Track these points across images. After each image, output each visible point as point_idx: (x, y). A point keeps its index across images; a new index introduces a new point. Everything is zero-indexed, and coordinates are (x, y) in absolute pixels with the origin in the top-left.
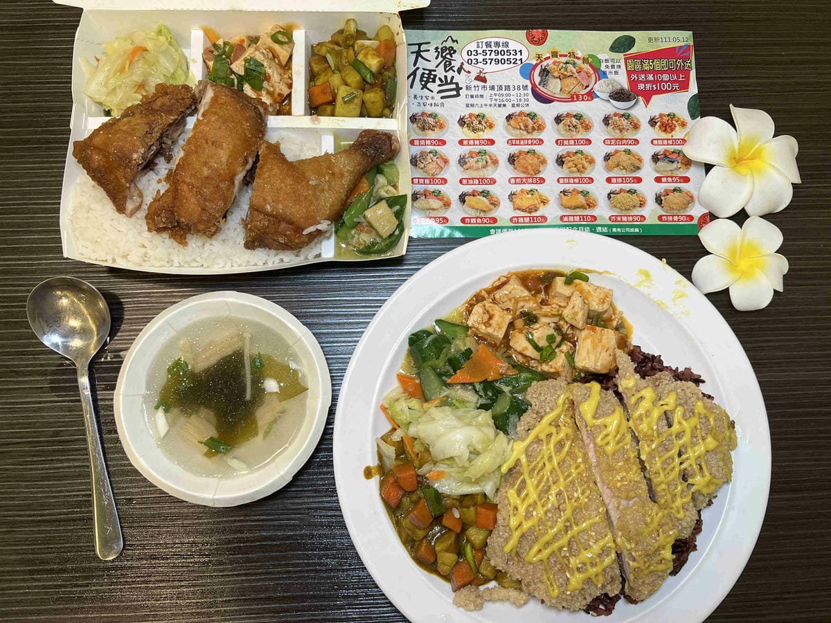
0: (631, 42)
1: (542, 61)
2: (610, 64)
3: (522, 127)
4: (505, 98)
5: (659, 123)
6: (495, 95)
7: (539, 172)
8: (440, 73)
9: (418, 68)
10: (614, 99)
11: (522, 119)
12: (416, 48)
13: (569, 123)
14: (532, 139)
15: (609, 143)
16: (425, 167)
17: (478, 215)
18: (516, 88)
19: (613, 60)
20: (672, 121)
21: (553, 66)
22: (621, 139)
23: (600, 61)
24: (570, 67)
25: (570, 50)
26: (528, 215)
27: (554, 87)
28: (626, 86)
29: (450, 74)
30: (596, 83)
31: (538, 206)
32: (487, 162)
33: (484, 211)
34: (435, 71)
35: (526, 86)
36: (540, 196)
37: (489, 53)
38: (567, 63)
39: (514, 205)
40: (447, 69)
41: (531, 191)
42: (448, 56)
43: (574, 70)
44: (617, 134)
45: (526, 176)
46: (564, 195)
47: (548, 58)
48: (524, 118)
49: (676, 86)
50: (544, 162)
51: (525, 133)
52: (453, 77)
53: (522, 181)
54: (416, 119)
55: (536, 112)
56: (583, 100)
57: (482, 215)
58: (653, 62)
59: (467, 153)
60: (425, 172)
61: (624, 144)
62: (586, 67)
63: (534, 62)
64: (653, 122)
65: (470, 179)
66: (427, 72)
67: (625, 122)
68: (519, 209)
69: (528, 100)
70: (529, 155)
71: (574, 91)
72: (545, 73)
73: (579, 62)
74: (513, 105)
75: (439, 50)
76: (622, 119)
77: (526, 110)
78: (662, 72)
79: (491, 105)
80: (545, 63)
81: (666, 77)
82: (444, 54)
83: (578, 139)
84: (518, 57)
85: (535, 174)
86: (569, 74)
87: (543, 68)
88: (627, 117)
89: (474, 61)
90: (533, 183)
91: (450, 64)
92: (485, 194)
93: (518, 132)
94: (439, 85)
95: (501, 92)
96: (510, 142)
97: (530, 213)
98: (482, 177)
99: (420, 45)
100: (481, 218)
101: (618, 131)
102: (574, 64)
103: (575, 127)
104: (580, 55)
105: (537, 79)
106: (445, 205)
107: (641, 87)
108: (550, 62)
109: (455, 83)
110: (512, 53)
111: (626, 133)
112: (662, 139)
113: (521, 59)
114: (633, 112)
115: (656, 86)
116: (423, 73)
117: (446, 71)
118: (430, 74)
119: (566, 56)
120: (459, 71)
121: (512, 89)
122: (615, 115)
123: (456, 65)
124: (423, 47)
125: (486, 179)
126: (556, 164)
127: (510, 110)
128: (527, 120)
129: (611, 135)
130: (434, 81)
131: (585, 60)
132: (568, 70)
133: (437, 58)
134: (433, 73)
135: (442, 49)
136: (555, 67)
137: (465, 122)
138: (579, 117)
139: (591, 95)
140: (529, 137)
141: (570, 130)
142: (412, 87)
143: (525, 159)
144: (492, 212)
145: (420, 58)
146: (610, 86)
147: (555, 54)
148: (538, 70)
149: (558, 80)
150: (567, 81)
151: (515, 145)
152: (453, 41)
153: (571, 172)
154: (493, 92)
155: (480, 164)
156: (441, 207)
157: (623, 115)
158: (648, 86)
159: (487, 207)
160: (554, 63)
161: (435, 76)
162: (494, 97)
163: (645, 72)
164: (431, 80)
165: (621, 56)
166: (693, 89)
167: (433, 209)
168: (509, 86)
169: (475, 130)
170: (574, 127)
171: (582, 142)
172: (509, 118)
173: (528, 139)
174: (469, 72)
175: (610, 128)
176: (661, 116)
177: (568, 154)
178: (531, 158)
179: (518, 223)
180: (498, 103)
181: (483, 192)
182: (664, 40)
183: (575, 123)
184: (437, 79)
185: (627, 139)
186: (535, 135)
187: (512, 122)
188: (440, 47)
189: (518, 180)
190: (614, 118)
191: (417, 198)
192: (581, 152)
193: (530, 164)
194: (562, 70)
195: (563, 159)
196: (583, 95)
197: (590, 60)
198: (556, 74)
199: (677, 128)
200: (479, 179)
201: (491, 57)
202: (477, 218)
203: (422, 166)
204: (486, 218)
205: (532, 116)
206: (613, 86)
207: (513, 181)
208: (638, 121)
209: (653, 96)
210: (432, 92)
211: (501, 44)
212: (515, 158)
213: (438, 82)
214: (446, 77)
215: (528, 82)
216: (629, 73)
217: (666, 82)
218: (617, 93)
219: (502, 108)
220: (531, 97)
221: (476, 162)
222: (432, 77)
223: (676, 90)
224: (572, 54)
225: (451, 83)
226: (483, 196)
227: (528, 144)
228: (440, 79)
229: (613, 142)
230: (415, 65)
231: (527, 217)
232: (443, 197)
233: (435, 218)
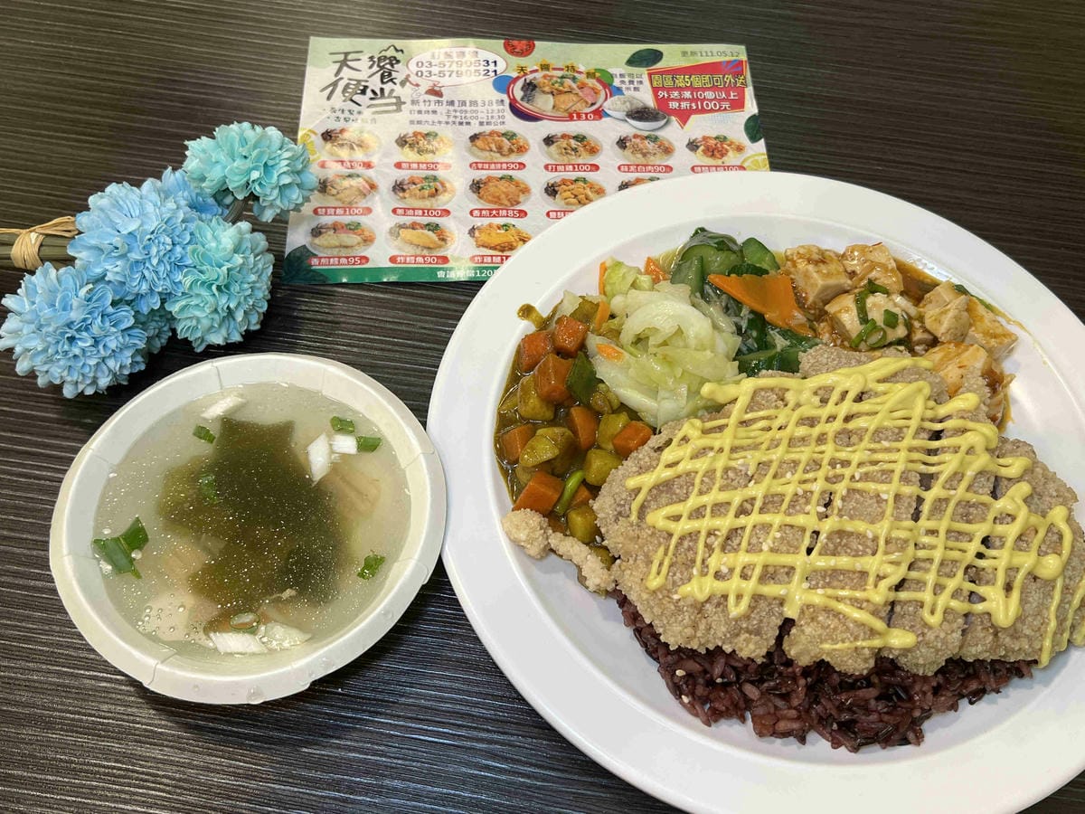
0: (657, 56)
1: (526, 74)
2: (627, 79)
3: (494, 149)
4: (468, 115)
5: (702, 148)
6: (455, 111)
7: (518, 203)
8: (375, 83)
9: (342, 78)
10: (634, 118)
11: (493, 140)
12: (341, 57)
13: (565, 146)
14: (507, 163)
15: (626, 169)
16: (338, 193)
17: (418, 252)
18: (487, 103)
19: (630, 75)
20: (722, 144)
21: (542, 80)
22: (645, 166)
23: (612, 76)
24: (568, 82)
25: (569, 63)
26: (500, 254)
27: (543, 103)
28: (649, 101)
29: (388, 87)
30: (606, 99)
31: (514, 244)
32: (436, 190)
33: (429, 248)
34: (367, 81)
35: (502, 101)
36: (518, 232)
37: (448, 64)
38: (562, 77)
39: (476, 241)
40: (385, 80)
41: (505, 225)
42: (388, 66)
43: (574, 86)
44: (639, 159)
45: (496, 207)
47: (536, 71)
48: (497, 138)
49: (726, 105)
50: (526, 190)
51: (498, 155)
52: (392, 91)
53: (490, 214)
54: (330, 136)
55: (515, 131)
56: (587, 119)
57: (425, 252)
58: (690, 78)
59: (406, 178)
60: (337, 200)
61: (650, 172)
62: (592, 82)
63: (515, 75)
64: (693, 146)
65: (409, 209)
66: (354, 82)
67: (650, 146)
68: (483, 246)
69: (503, 117)
70: (503, 181)
71: (573, 108)
72: (530, 87)
73: (581, 77)
74: (481, 124)
75: (376, 60)
76: (646, 142)
77: (502, 129)
78: (704, 89)
79: (447, 123)
80: (530, 77)
81: (709, 95)
82: (382, 64)
83: (578, 165)
84: (492, 67)
85: (512, 205)
86: (566, 90)
87: (528, 81)
88: (655, 139)
89: (425, 74)
90: (507, 216)
91: (390, 74)
92: (434, 228)
93: (487, 154)
94: (371, 99)
95: (464, 108)
96: (474, 166)
97: (502, 251)
98: (429, 207)
99: (346, 54)
100: (424, 257)
101: (640, 156)
102: (574, 79)
103: (575, 150)
104: (582, 68)
105: (518, 94)
106: (365, 241)
107: (674, 105)
108: (539, 75)
109: (395, 97)
110: (485, 63)
111: (652, 158)
112: (709, 166)
113: (495, 71)
114: (660, 134)
115: (697, 105)
116: (349, 84)
117: (383, 82)
118: (358, 85)
119: (562, 69)
120: (403, 84)
121: (480, 104)
122: (636, 136)
123: (399, 77)
124: (352, 56)
125: (435, 210)
126: (545, 195)
127: (476, 129)
128: (502, 141)
129: (629, 160)
130: (363, 93)
131: (589, 75)
132: (565, 85)
133: (371, 67)
134: (363, 84)
135: (379, 58)
136: (546, 81)
137: (406, 142)
138: (580, 138)
139: (599, 114)
140: (504, 160)
141: (567, 153)
142: (329, 98)
143: (496, 186)
144: (442, 249)
145: (345, 68)
146: (628, 104)
147: (545, 67)
148: (520, 84)
149: (550, 96)
150: (563, 98)
151: (482, 169)
152: (397, 50)
153: (567, 204)
154: (451, 108)
155: (426, 192)
156: (358, 244)
157: (647, 138)
158: (684, 105)
159: (435, 243)
160: (545, 77)
161: (366, 87)
162: (453, 114)
163: (680, 89)
164: (359, 92)
165: (644, 71)
166: (751, 107)
167: (347, 247)
168: (476, 102)
169: (420, 152)
170: (573, 150)
171: (585, 168)
172: (474, 138)
173: (501, 163)
174: (417, 85)
175: (628, 152)
176: (705, 138)
177: (564, 182)
178: (506, 185)
179: (482, 263)
180: (458, 120)
181: (428, 225)
182: (704, 54)
183: (574, 146)
184: (368, 91)
185: (653, 166)
186: (514, 158)
187: (479, 143)
188: (377, 56)
189: (484, 212)
190: (633, 140)
191: (320, 233)
192: (584, 180)
193: (504, 193)
194: (557, 85)
195: (556, 188)
196: (586, 114)
197: (598, 75)
198: (547, 89)
199: (731, 154)
200: (423, 210)
201: (451, 69)
202: (416, 257)
203: (334, 191)
204: (431, 256)
205: (511, 136)
206: (632, 104)
207: (476, 213)
208: (670, 143)
209: (693, 116)
210: (359, 105)
211: (466, 55)
212: (482, 186)
213: (369, 94)
214: (382, 90)
215: (505, 97)
216: (655, 90)
217: (711, 100)
218: (637, 112)
219: (464, 127)
220: (509, 115)
221: (420, 190)
222: (361, 88)
223: (725, 109)
224: (571, 68)
225: (390, 97)
226: (429, 230)
227: (501, 169)
228: (373, 91)
229: (632, 168)
230: (336, 75)
231: (497, 256)
232: (363, 231)
233: (347, 258)
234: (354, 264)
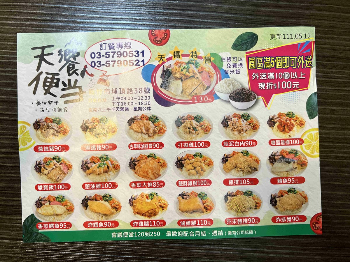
0: (253, 39)
1: (164, 62)
2: (231, 63)
3: (144, 131)
4: (127, 101)
5: (277, 123)
6: (118, 98)
7: (159, 175)
8: (64, 76)
9: (41, 73)
10: (234, 100)
11: (143, 123)
12: (39, 52)
13: (189, 126)
14: (152, 143)
15: (227, 145)
16: (49, 173)
17: (100, 219)
18: (138, 91)
19: (235, 58)
20: (290, 120)
21: (174, 67)
22: (239, 141)
23: (222, 60)
24: (192, 67)
25: (193, 50)
26: (148, 219)
27: (175, 89)
28: (246, 85)
29: (73, 78)
30: (217, 83)
31: (157, 210)
32: (108, 167)
33: (106, 215)
34: (58, 74)
35: (148, 89)
36: (160, 200)
37: (111, 54)
38: (189, 63)
39: (134, 209)
40: (71, 72)
41: (151, 195)
42: (72, 59)
43: (196, 71)
44: (235, 136)
45: (145, 180)
46: (183, 198)
47: (170, 59)
48: (146, 121)
49: (296, 84)
50: (164, 165)
51: (146, 136)
52: (76, 81)
53: (142, 185)
54: (39, 125)
55: (157, 115)
56: (203, 102)
57: (104, 219)
58: (274, 60)
59: (89, 158)
60: (49, 178)
61: (242, 146)
62: (208, 67)
63: (156, 63)
64: (271, 122)
65: (92, 183)
66: (50, 76)
67: (244, 124)
68: (139, 214)
69: (149, 103)
70: (150, 159)
71: (195, 92)
72: (167, 74)
73: (201, 62)
74: (135, 109)
75: (63, 53)
76: (241, 120)
77: (148, 113)
78: (283, 70)
79: (113, 109)
80: (167, 64)
81: (286, 75)
82: (67, 57)
83: (197, 142)
84: (141, 58)
85: (156, 178)
86: (190, 75)
87: (165, 69)
88: (246, 117)
89: (97, 64)
90: (153, 187)
91: (74, 67)
92: (107, 198)
93: (140, 135)
94: (63, 90)
95: (123, 95)
96: (132, 146)
97: (149, 217)
98: (104, 181)
99: (43, 48)
100: (103, 222)
101: (236, 133)
102: (196, 64)
103: (195, 129)
104: (202, 54)
105: (159, 81)
106: (68, 210)
107: (262, 85)
108: (172, 62)
109: (78, 87)
110: (135, 54)
111: (245, 134)
112: (280, 140)
113: (143, 61)
114: (251, 112)
115: (277, 85)
116: (47, 78)
117: (70, 75)
118: (53, 79)
119: (187, 56)
120: (82, 75)
121: (134, 92)
122: (235, 116)
123: (79, 68)
124: (47, 51)
125: (108, 183)
126: (176, 167)
127: (132, 114)
128: (149, 124)
129: (230, 137)
130: (57, 86)
131: (207, 60)
132: (190, 70)
133: (60, 61)
134: (56, 77)
135: (65, 52)
136: (177, 67)
137: (87, 127)
138: (198, 119)
139: (212, 96)
140: (150, 140)
141: (190, 132)
142: (35, 93)
143: (145, 163)
144: (114, 215)
145: (43, 62)
146: (231, 86)
147: (177, 54)
148: (160, 71)
149: (180, 81)
150: (189, 82)
151: (137, 149)
152: (76, 43)
153: (189, 174)
154: (116, 96)
155: (102, 169)
156: (65, 212)
157: (242, 116)
158: (269, 85)
159: (109, 211)
160: (176, 64)
161: (58, 80)
162: (117, 101)
163: (267, 70)
164: (54, 85)
165: (243, 54)
166: (313, 87)
167: (57, 215)
168: (131, 89)
169: (97, 136)
170: (194, 129)
171: (201, 144)
172: (131, 121)
173: (149, 143)
174: (92, 75)
175: (229, 130)
176: (280, 115)
177: (188, 157)
178: (151, 162)
179: (138, 226)
180: (120, 106)
181: (105, 196)
182: (286, 37)
183: (194, 126)
184: (60, 84)
185: (245, 141)
186: (156, 139)
187: (134, 126)
188: (63, 50)
189: (138, 184)
190: (233, 119)
191: (41, 205)
192: (200, 155)
193: (150, 168)
194: (184, 71)
195: (183, 162)
196: (203, 96)
197: (212, 59)
198: (178, 75)
199: (295, 128)
200: (101, 183)
201: (113, 59)
202: (99, 222)
203: (46, 172)
204: (107, 222)
205: (154, 119)
206: (234, 86)
207: (133, 185)
208: (257, 121)
209: (274, 95)
210: (55, 96)
211: (124, 46)
212: (136, 163)
213: (61, 86)
214: (69, 80)
215: (150, 85)
216: (250, 72)
217: (286, 80)
218: (237, 93)
219: (125, 112)
220: (153, 101)
221: (98, 167)
222: (55, 81)
223: (295, 89)
224: (194, 54)
225: (75, 87)
226: (105, 201)
227: (149, 149)
228: (64, 83)
229: (231, 144)
230: (38, 69)
231: (146, 221)
232: (66, 203)
233: (59, 223)
234: (63, 228)
